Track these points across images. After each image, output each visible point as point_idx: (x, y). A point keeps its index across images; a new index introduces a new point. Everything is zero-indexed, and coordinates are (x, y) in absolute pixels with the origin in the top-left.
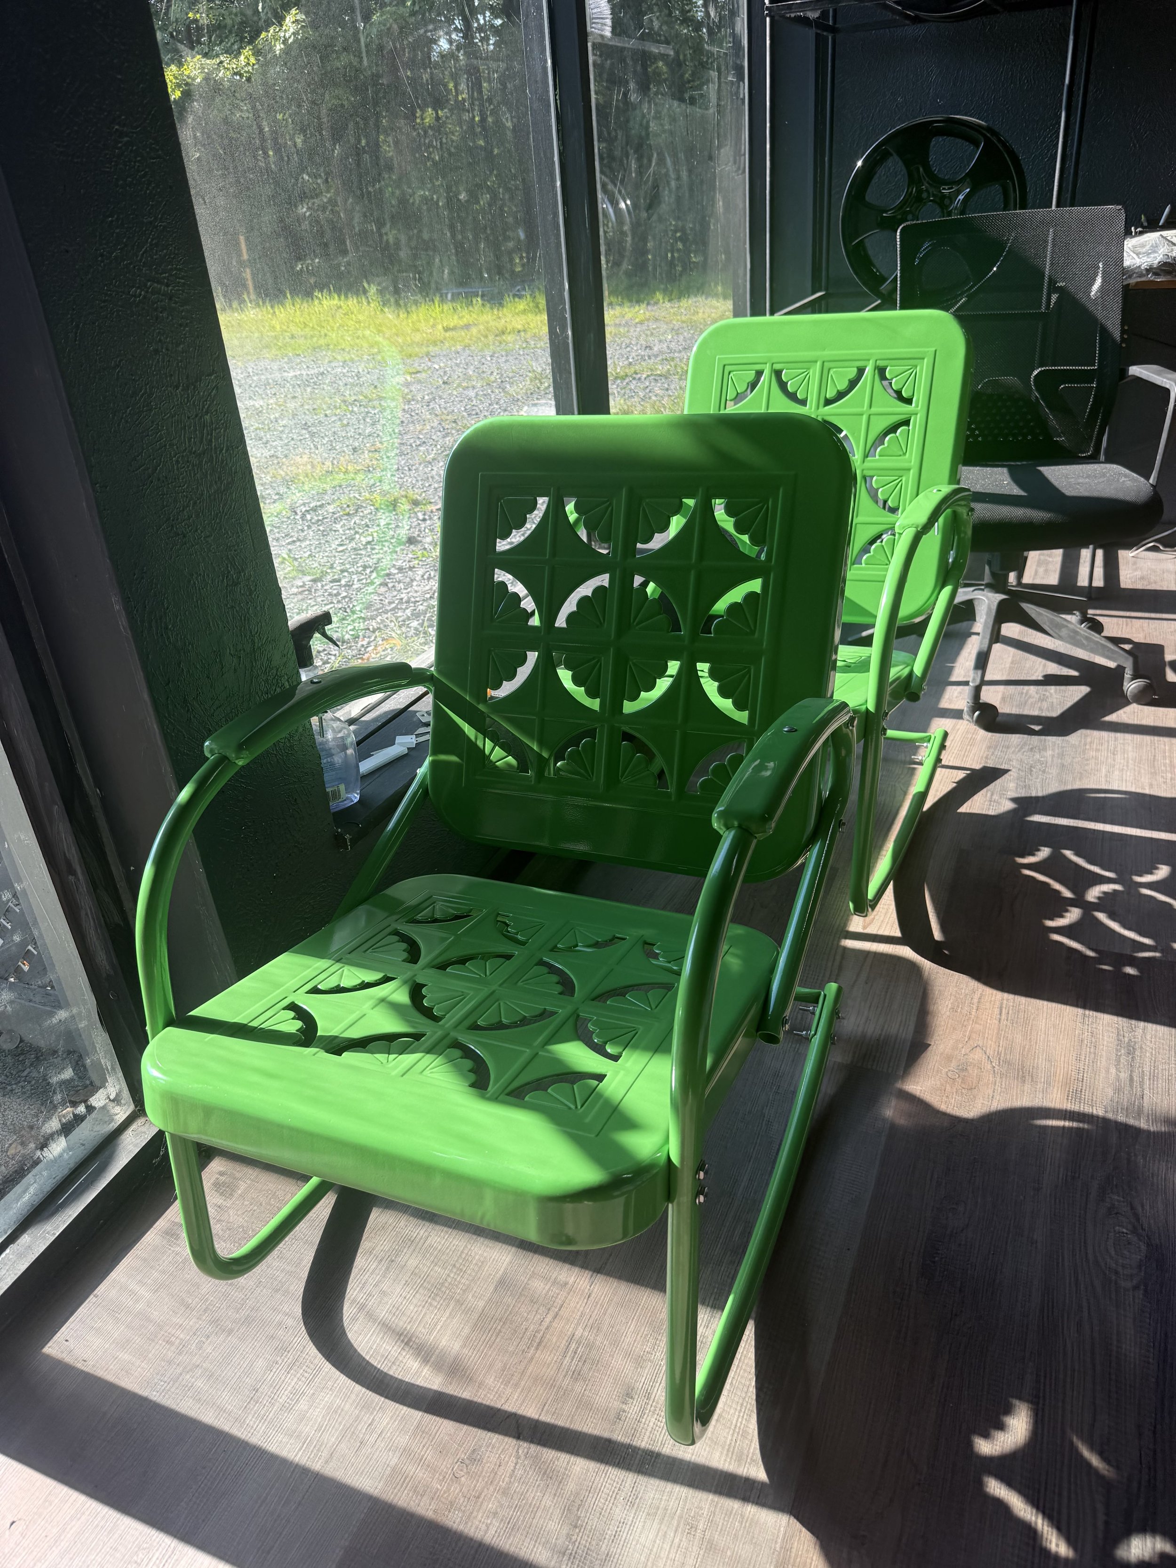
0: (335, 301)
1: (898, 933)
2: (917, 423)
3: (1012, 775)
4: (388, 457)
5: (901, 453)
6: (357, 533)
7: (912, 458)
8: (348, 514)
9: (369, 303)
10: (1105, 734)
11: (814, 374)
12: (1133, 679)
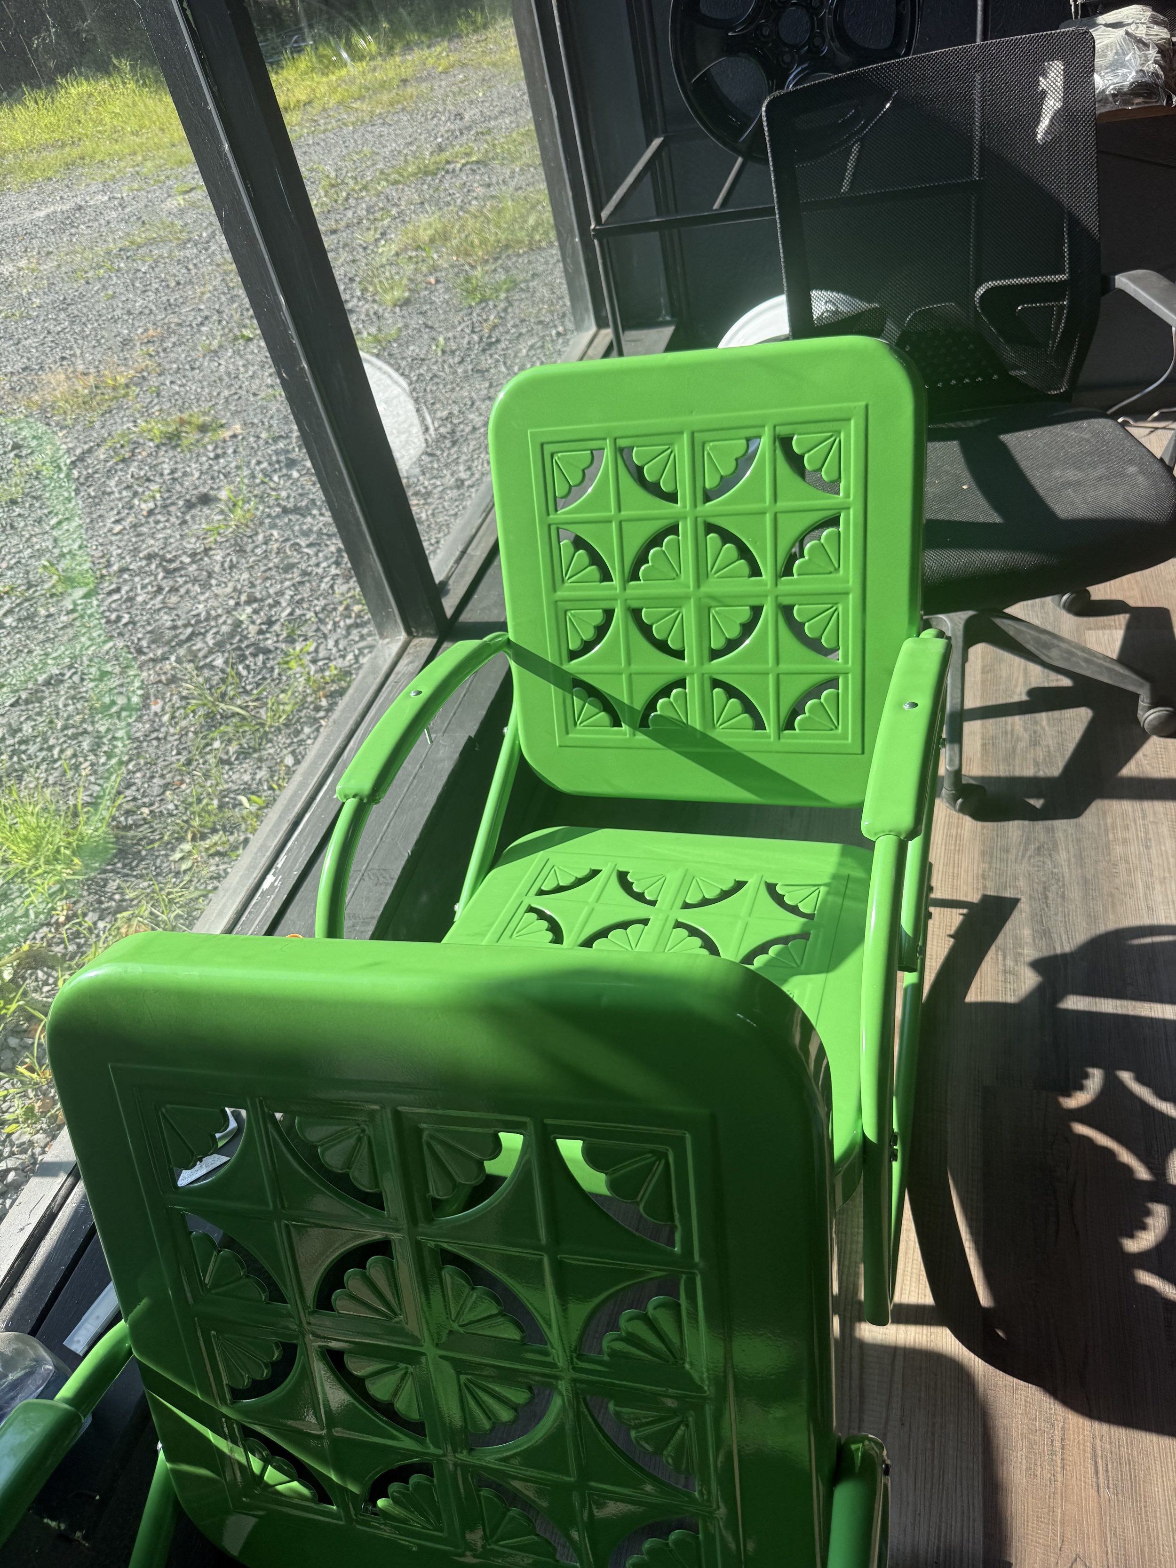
0: (85, 87)
1: (928, 1300)
2: (850, 520)
3: (1023, 906)
4: (164, 350)
5: (832, 569)
6: (136, 494)
7: (849, 573)
8: (124, 460)
9: (124, 83)
10: (1127, 806)
11: (681, 450)
12: (1150, 708)
